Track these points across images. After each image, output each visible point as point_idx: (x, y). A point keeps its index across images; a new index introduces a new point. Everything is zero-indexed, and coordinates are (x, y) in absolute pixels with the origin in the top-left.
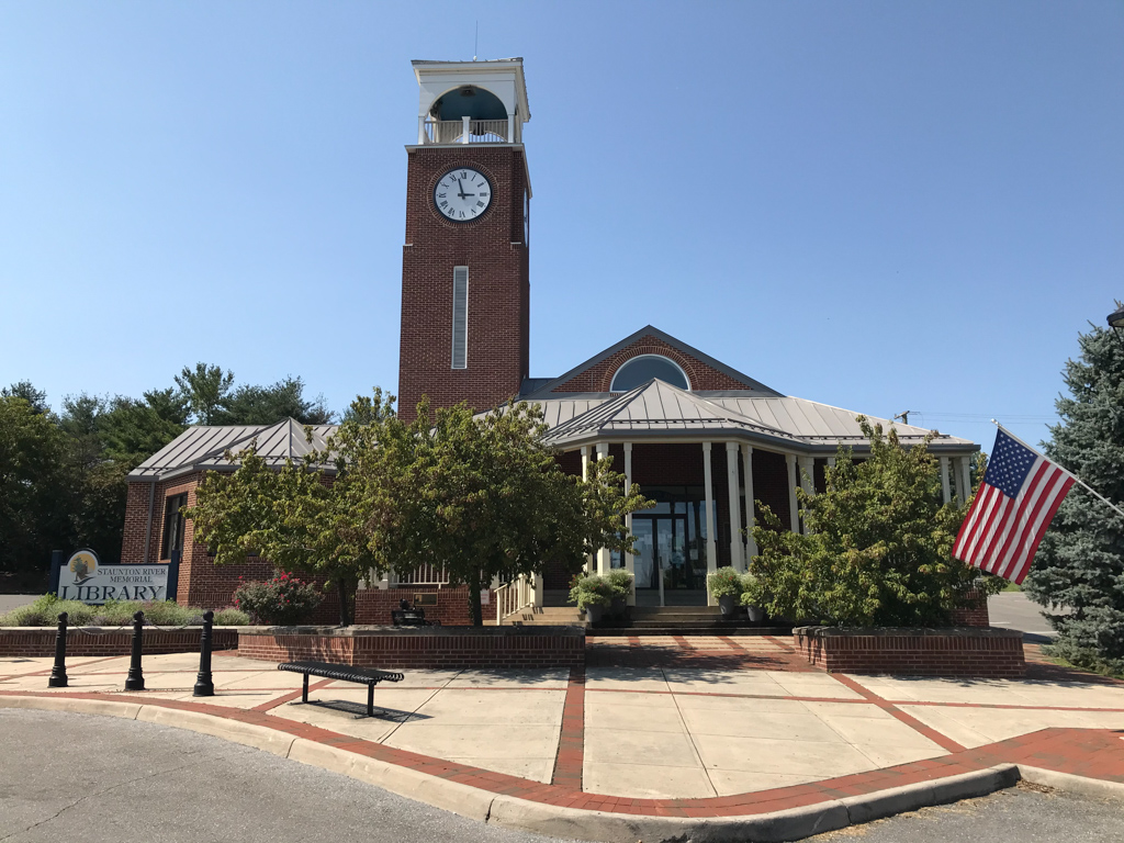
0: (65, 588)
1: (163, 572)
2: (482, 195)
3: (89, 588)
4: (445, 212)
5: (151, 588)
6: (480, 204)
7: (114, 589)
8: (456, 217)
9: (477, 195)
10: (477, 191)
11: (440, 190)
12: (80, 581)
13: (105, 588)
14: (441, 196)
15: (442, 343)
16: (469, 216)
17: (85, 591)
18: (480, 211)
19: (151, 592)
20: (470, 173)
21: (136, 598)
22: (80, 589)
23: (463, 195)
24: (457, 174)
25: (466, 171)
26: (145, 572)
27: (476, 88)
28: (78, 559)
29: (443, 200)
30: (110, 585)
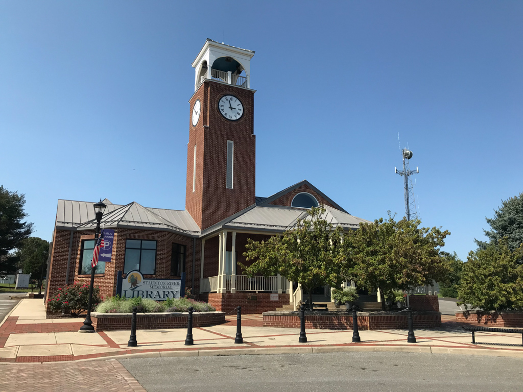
0: (125, 291)
1: (178, 284)
2: (239, 109)
3: (138, 291)
4: (223, 114)
5: (172, 292)
6: (239, 114)
7: (152, 292)
8: (228, 117)
9: (237, 109)
10: (237, 108)
11: (221, 103)
12: (133, 287)
13: (147, 292)
14: (222, 106)
15: (223, 176)
16: (234, 118)
17: (136, 293)
18: (238, 117)
19: (172, 294)
20: (234, 99)
21: (164, 297)
22: (134, 292)
23: (231, 108)
24: (229, 97)
25: (232, 97)
26: (168, 284)
27: (232, 59)
28: (132, 276)
29: (222, 108)
30: (149, 290)
